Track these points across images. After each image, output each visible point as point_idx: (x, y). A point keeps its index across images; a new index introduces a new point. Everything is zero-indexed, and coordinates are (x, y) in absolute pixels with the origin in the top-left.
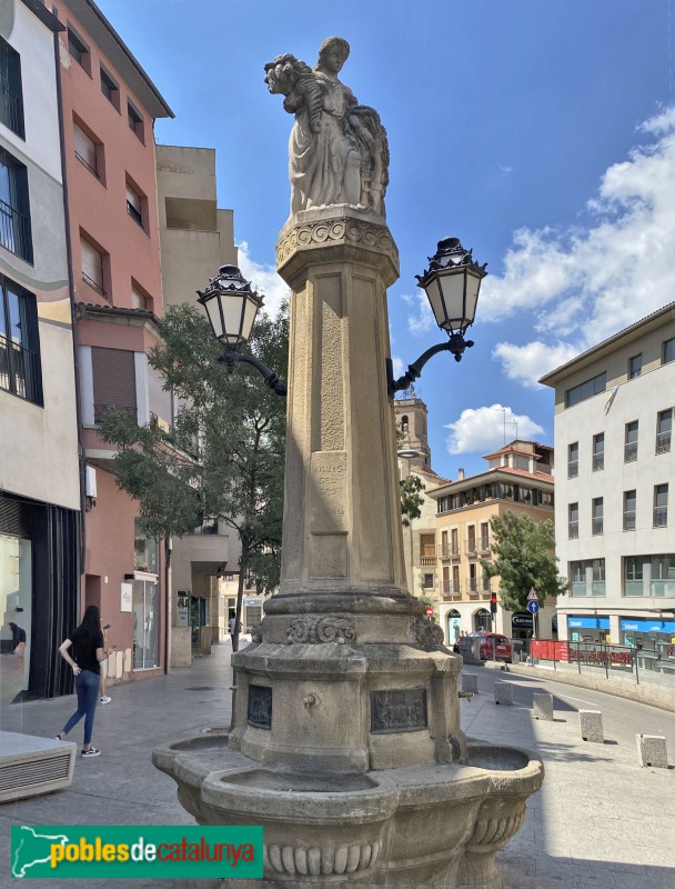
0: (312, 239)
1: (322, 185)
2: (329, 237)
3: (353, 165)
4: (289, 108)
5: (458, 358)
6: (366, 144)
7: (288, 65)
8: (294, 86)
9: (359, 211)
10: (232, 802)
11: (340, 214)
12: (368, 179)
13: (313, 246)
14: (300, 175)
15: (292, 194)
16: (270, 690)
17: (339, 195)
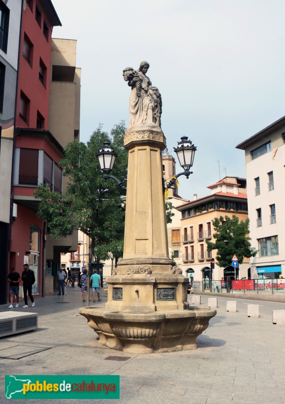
0: (137, 137)
2: (143, 137)
3: (150, 109)
5: (188, 178)
8: (132, 79)
10: (115, 317)
11: (147, 128)
13: (137, 140)
14: (133, 111)
16: (122, 288)
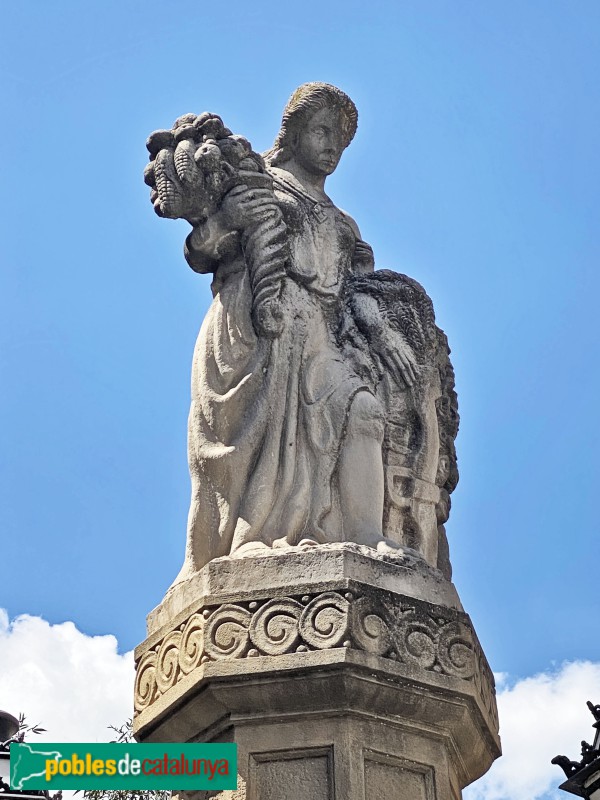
0: (250, 645)
1: (279, 482)
2: (300, 640)
3: (365, 433)
4: (198, 259)
6: (399, 375)
7: (208, 145)
8: (219, 205)
9: (388, 566)
11: (331, 573)
12: (404, 472)
13: (252, 665)
14: (219, 450)
15: (194, 505)
17: (326, 514)
